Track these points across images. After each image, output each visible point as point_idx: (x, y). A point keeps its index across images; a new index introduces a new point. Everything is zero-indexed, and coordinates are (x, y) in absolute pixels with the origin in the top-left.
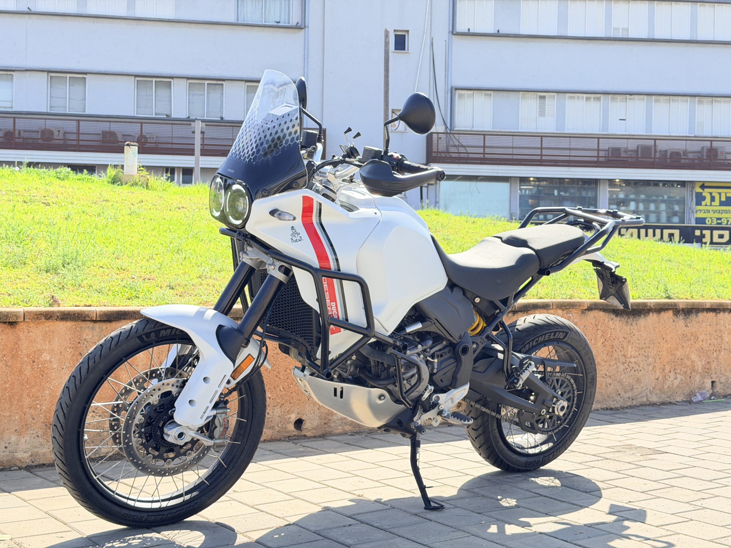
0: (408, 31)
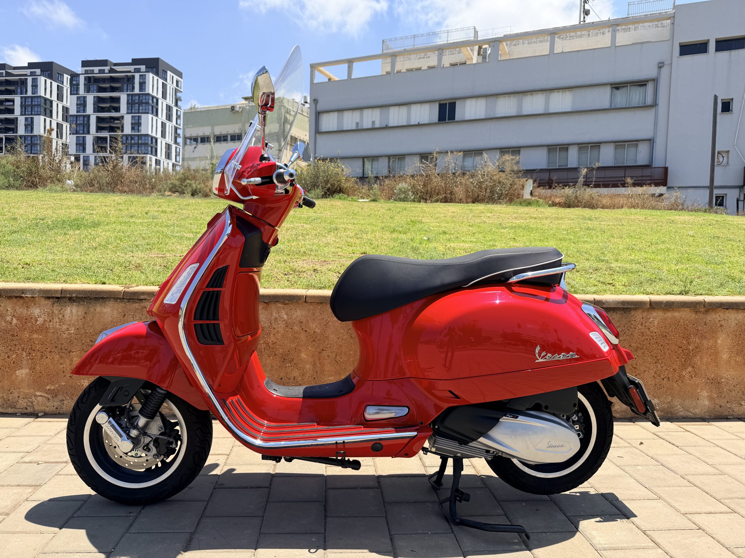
0: (732, 99)
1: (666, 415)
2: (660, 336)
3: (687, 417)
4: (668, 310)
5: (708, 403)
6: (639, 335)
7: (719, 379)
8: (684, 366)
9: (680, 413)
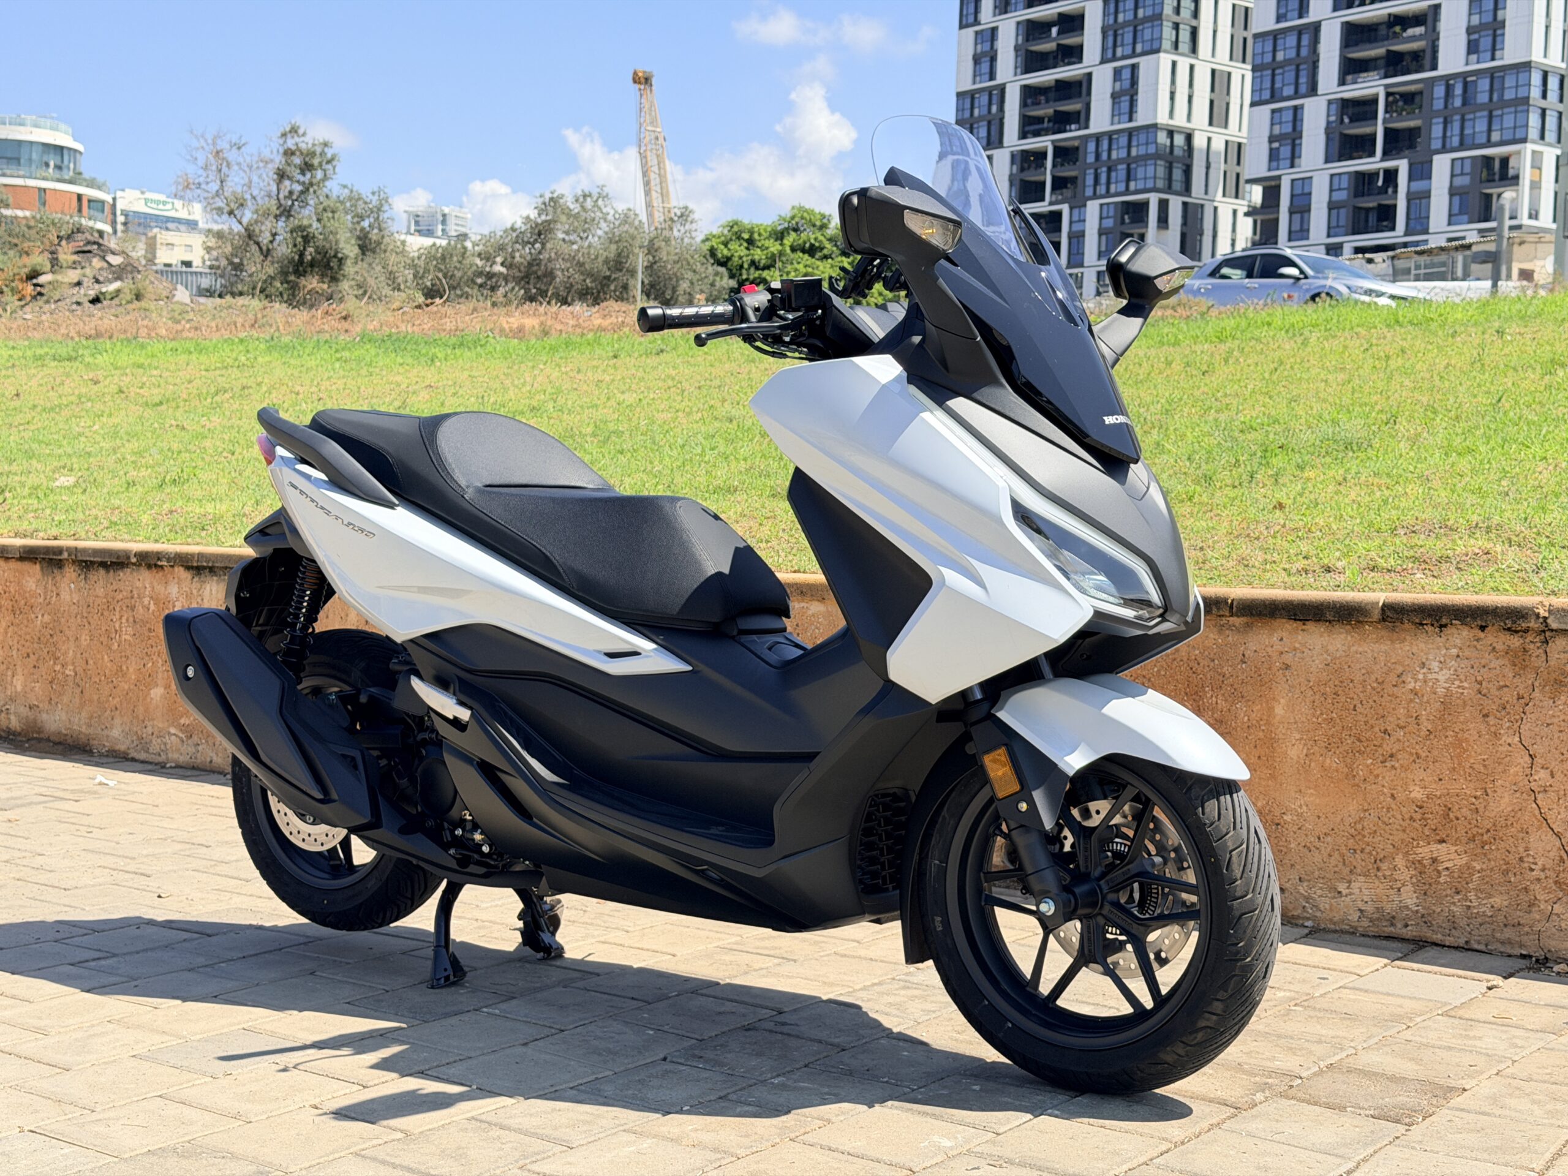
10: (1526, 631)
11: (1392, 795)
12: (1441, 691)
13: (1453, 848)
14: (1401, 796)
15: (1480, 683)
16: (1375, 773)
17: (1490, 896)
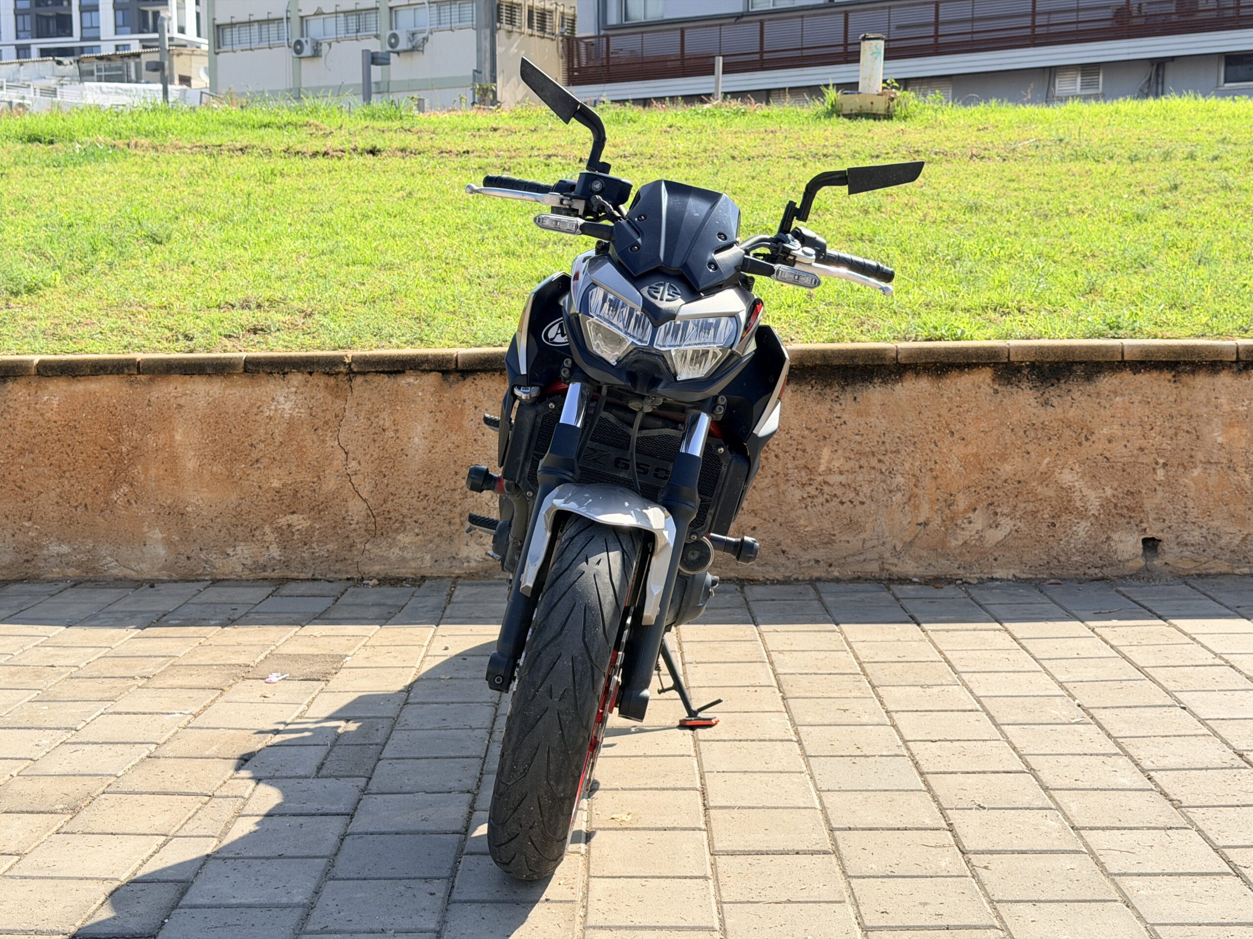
1: (85, 574)
2: (66, 429)
3: (125, 577)
4: (78, 380)
5: (164, 552)
6: (25, 427)
7: (181, 506)
8: (113, 484)
9: (115, 572)
10: (338, 373)
11: (260, 487)
12: (287, 416)
13: (301, 517)
14: (265, 486)
15: (311, 409)
16: (248, 472)
17: (326, 544)
